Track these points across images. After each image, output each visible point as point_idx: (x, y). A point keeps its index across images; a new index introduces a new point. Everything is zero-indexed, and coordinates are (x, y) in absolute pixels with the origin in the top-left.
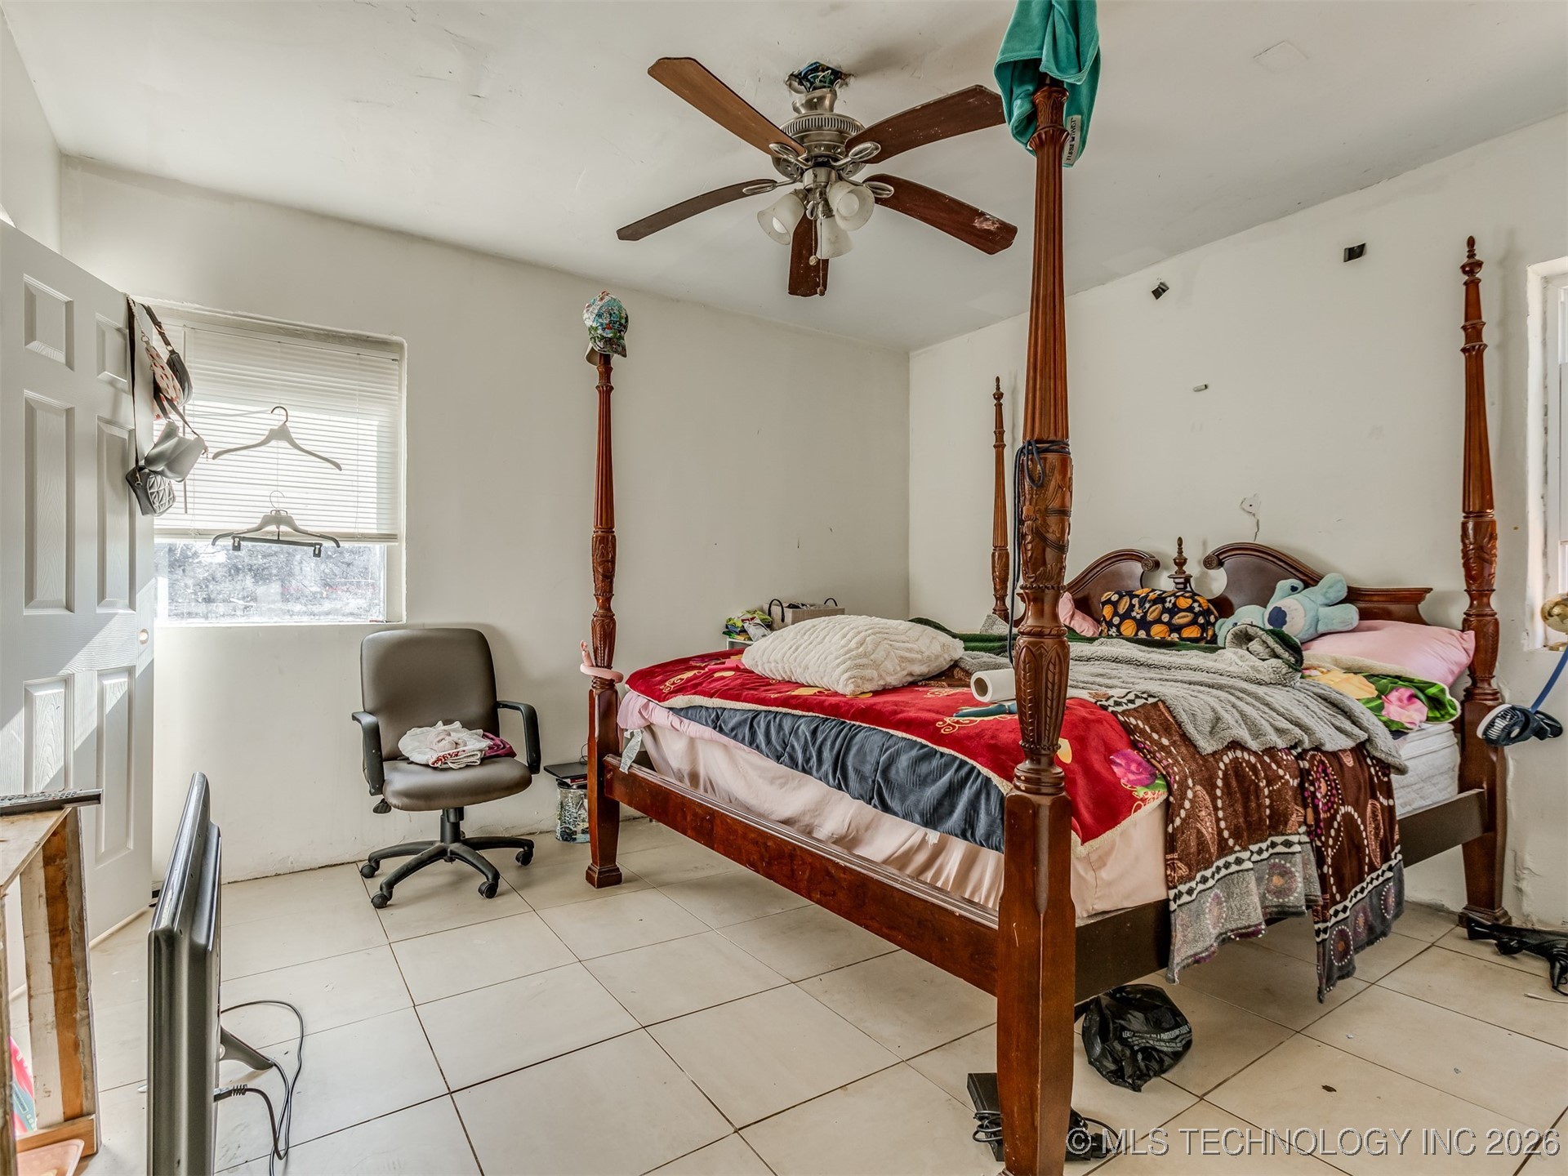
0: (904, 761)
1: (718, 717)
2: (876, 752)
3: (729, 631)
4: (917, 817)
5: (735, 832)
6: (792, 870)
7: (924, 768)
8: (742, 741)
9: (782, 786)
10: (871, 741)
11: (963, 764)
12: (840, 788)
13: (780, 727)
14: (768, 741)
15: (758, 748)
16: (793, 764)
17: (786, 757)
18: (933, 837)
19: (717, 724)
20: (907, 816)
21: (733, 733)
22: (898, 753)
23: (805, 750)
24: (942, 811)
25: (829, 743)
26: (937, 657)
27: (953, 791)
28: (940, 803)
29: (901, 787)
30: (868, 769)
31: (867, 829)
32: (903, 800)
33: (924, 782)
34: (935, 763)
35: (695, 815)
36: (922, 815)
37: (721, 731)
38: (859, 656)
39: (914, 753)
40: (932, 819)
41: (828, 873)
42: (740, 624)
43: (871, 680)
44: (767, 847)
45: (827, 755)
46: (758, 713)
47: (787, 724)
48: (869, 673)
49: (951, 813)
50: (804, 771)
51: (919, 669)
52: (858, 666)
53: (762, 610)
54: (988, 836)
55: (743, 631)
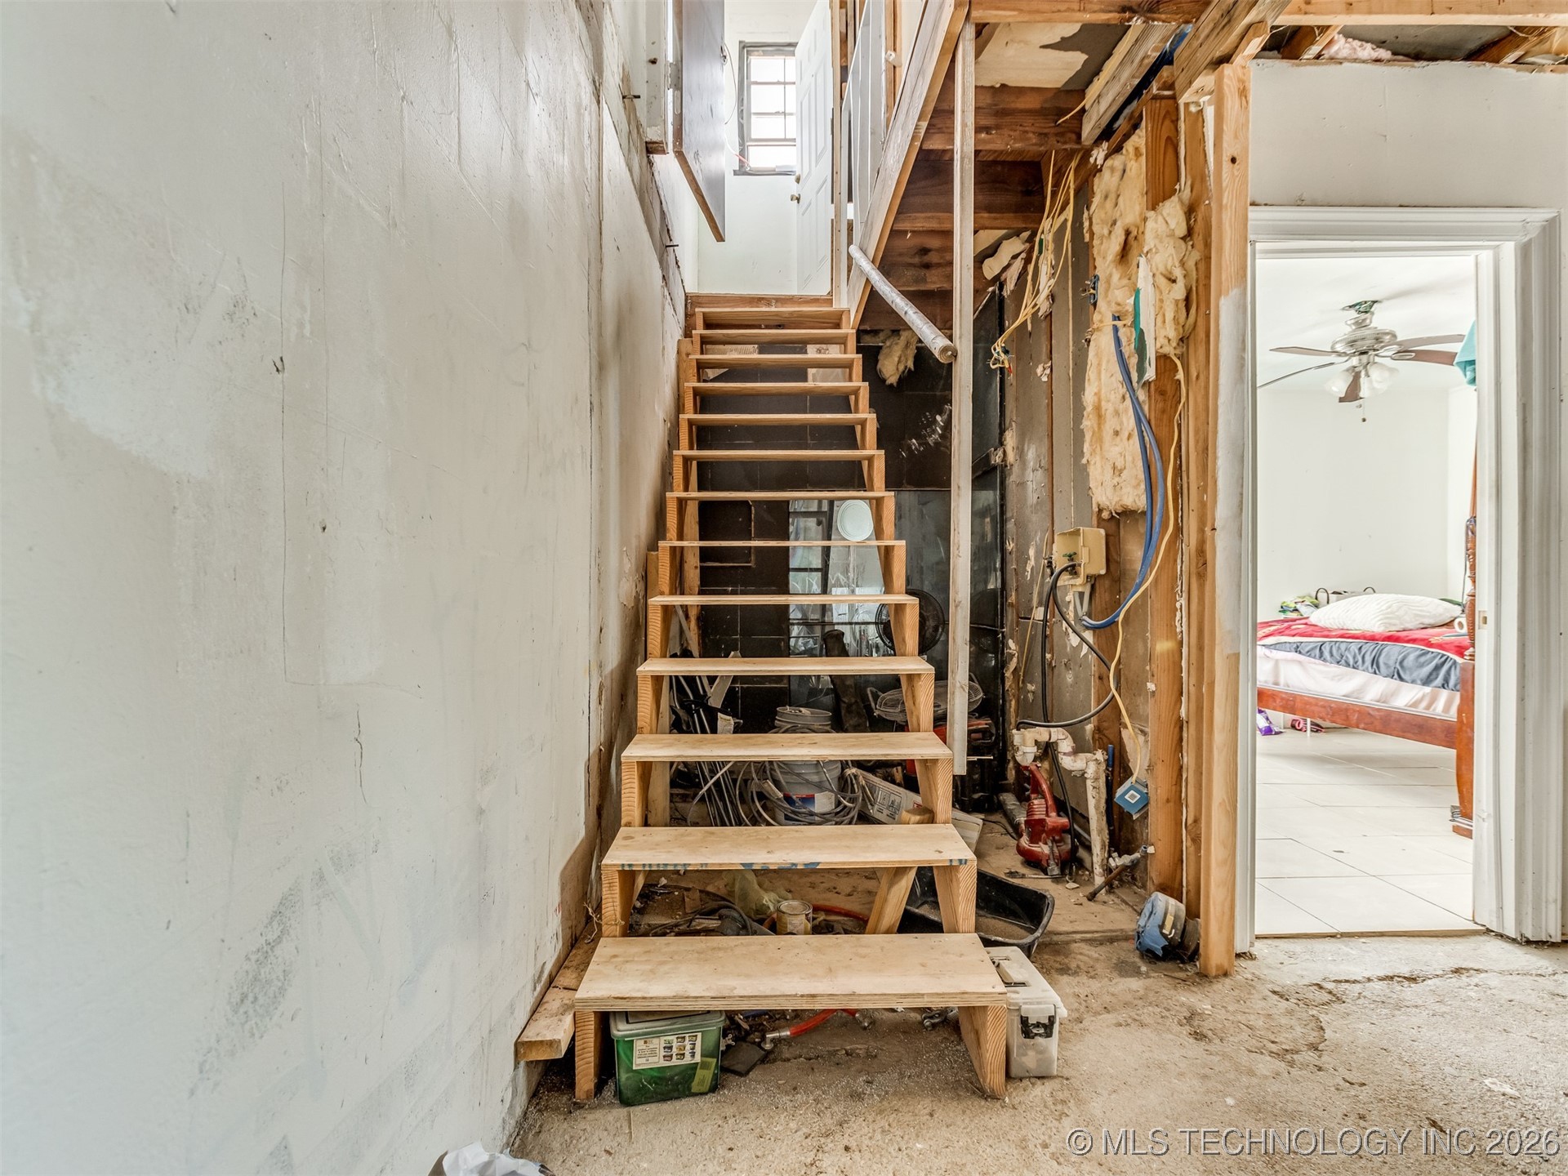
0: (1412, 657)
1: (1298, 647)
2: (1396, 655)
3: (1283, 610)
4: (1419, 682)
5: (1310, 704)
6: (1347, 717)
7: (1422, 659)
8: (1315, 657)
9: (1339, 680)
10: (1393, 651)
11: (1443, 655)
12: (1375, 673)
13: (1339, 648)
14: (1332, 655)
15: (1325, 660)
16: (1348, 665)
17: (1343, 662)
18: (1427, 689)
19: (1297, 650)
20: (1413, 682)
21: (1309, 653)
22: (1408, 654)
23: (1354, 657)
24: (1432, 677)
25: (1369, 653)
26: (1441, 615)
27: (1438, 668)
28: (1431, 674)
29: (1410, 669)
30: (1391, 663)
31: (1392, 695)
32: (1411, 675)
33: (1422, 665)
34: (1429, 656)
35: (1282, 699)
36: (1421, 680)
37: (1300, 653)
38: (1388, 613)
39: (1418, 653)
40: (1427, 681)
41: (1369, 714)
42: (1293, 605)
43: (1394, 625)
44: (1331, 707)
45: (1368, 659)
46: (1324, 643)
47: (1343, 647)
48: (1393, 621)
49: (1436, 678)
50: (1354, 667)
51: (1428, 621)
52: (1388, 618)
53: (1311, 597)
54: (1455, 686)
55: (1296, 610)
